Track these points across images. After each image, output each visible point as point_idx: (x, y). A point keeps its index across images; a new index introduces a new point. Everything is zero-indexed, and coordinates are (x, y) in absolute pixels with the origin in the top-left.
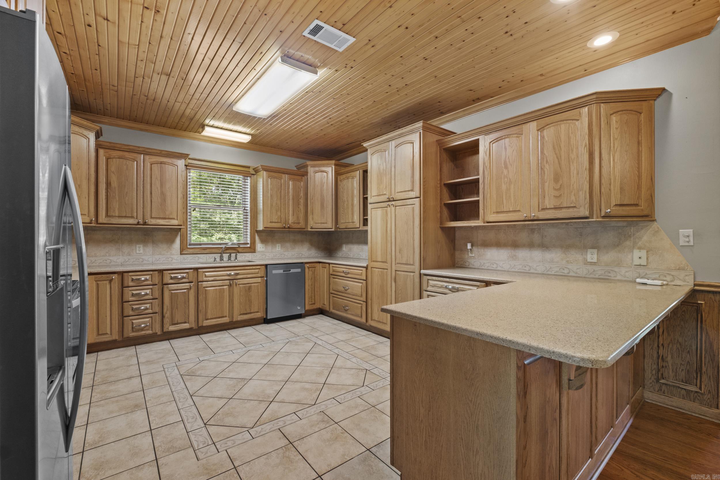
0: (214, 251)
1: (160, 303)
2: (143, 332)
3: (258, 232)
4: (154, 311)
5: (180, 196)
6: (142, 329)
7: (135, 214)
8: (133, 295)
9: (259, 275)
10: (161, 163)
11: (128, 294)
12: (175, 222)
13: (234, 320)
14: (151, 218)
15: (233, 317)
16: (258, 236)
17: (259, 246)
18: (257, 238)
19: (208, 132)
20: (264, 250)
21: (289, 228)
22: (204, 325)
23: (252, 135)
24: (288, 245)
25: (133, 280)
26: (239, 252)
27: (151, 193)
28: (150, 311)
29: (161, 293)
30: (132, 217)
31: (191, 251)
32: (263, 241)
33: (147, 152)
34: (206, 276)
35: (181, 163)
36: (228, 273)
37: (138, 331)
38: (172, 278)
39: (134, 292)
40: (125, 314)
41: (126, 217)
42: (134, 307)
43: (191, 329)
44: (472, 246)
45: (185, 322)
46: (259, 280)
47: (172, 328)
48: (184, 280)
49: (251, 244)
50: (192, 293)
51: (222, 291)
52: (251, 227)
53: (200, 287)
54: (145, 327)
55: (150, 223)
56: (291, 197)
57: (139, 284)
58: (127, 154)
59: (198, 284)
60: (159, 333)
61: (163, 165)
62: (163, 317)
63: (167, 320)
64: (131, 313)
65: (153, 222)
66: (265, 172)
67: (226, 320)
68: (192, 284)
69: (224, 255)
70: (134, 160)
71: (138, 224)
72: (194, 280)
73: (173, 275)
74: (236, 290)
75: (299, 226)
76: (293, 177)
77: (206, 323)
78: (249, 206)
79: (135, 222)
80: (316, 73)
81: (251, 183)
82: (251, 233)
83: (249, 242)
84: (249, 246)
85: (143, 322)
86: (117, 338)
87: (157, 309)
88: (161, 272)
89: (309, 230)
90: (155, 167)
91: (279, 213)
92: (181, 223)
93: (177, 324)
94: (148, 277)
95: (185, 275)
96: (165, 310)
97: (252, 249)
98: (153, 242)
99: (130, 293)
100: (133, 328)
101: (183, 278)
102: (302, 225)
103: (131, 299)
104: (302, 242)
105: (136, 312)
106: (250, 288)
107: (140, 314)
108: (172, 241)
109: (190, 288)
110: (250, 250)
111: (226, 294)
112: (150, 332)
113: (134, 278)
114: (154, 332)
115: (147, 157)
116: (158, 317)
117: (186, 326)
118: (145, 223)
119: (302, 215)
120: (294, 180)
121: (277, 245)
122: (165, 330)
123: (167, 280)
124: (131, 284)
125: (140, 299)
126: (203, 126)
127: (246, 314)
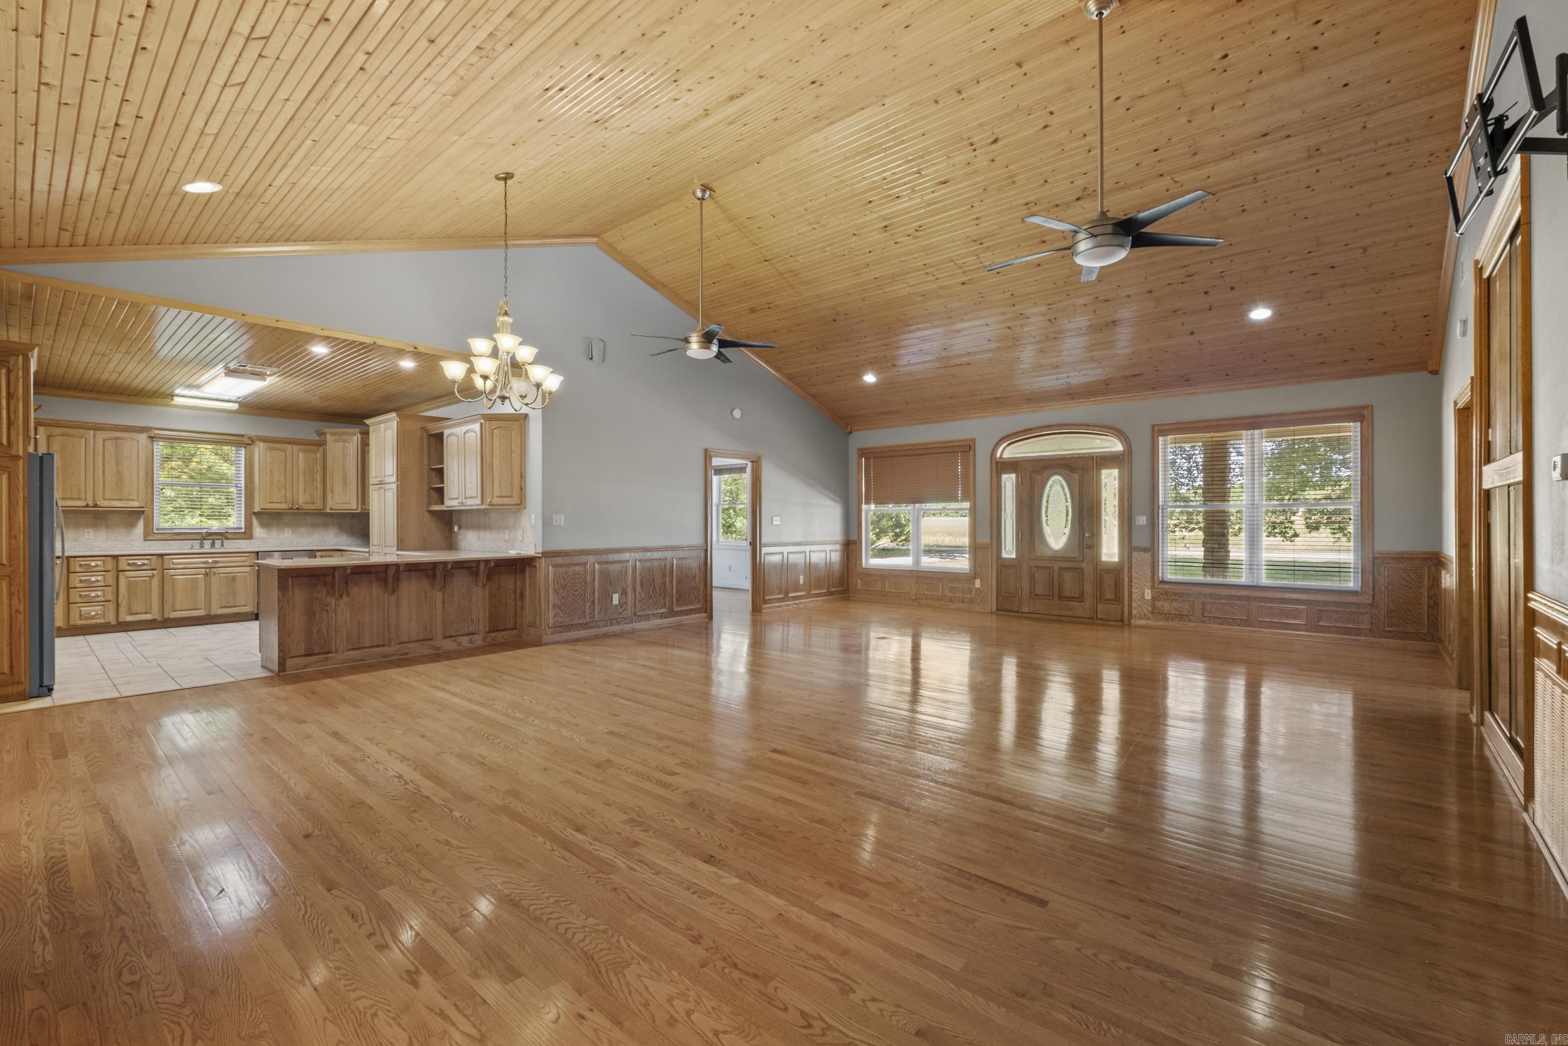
0: (191, 537)
1: (115, 591)
2: (93, 621)
3: (254, 513)
4: (107, 599)
5: (142, 474)
6: (93, 618)
7: (83, 496)
8: (81, 581)
9: (248, 564)
10: (117, 438)
11: (75, 580)
12: (135, 504)
13: (212, 613)
14: (104, 499)
15: (210, 610)
16: (257, 518)
17: (258, 531)
18: (255, 521)
19: (178, 400)
20: (265, 535)
21: (298, 509)
22: (172, 617)
23: (239, 402)
24: (304, 530)
25: (80, 565)
26: (227, 539)
27: (104, 472)
28: (102, 599)
29: (115, 580)
30: (80, 499)
31: (159, 537)
32: (263, 525)
33: (97, 428)
34: (173, 564)
35: (143, 438)
36: (204, 560)
37: (87, 619)
38: (129, 565)
39: (83, 578)
40: (71, 601)
41: (72, 499)
42: (83, 594)
43: (154, 621)
44: (460, 528)
45: (146, 613)
46: (248, 569)
47: (129, 618)
48: (145, 567)
49: (245, 528)
50: (155, 583)
51: (195, 582)
52: (246, 509)
53: (165, 575)
54: (95, 615)
55: (102, 505)
56: (301, 472)
57: (89, 570)
58: (72, 431)
59: (163, 573)
60: (113, 622)
61: (120, 441)
62: (118, 606)
63: (122, 610)
64: (79, 600)
65: (107, 503)
66: (261, 444)
67: (201, 613)
68: (155, 572)
69: (205, 542)
70: (82, 437)
71: (87, 506)
72: (158, 567)
73: (130, 562)
74: (214, 580)
75: (313, 507)
76: (303, 447)
77: (173, 615)
78: (243, 482)
79: (84, 504)
80: (265, 380)
81: (245, 454)
82: (245, 515)
83: (243, 526)
84: (243, 530)
85: (94, 610)
86: (62, 625)
87: (110, 597)
88: (116, 557)
89: (328, 511)
90: (109, 444)
91: (283, 492)
92: (144, 505)
93: (136, 614)
94: (99, 563)
95: (146, 562)
96: (120, 599)
97: (248, 534)
98: (107, 527)
99: (78, 579)
100: (80, 615)
101: (144, 564)
102: (319, 505)
103: (78, 585)
104: (325, 526)
105: (85, 600)
106: (234, 578)
107: (90, 601)
108: (133, 525)
109: (153, 576)
110: (244, 536)
111: (202, 584)
112: (102, 621)
113: (83, 563)
114: (107, 620)
115: (99, 433)
116: (111, 607)
117: (148, 617)
118: (96, 506)
119: (319, 493)
120: (305, 451)
121: (287, 530)
122: (121, 620)
123: (123, 564)
124: (78, 569)
125: (91, 586)
126: (172, 396)
127: (229, 607)
